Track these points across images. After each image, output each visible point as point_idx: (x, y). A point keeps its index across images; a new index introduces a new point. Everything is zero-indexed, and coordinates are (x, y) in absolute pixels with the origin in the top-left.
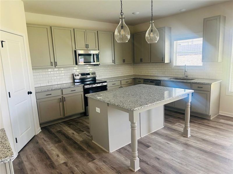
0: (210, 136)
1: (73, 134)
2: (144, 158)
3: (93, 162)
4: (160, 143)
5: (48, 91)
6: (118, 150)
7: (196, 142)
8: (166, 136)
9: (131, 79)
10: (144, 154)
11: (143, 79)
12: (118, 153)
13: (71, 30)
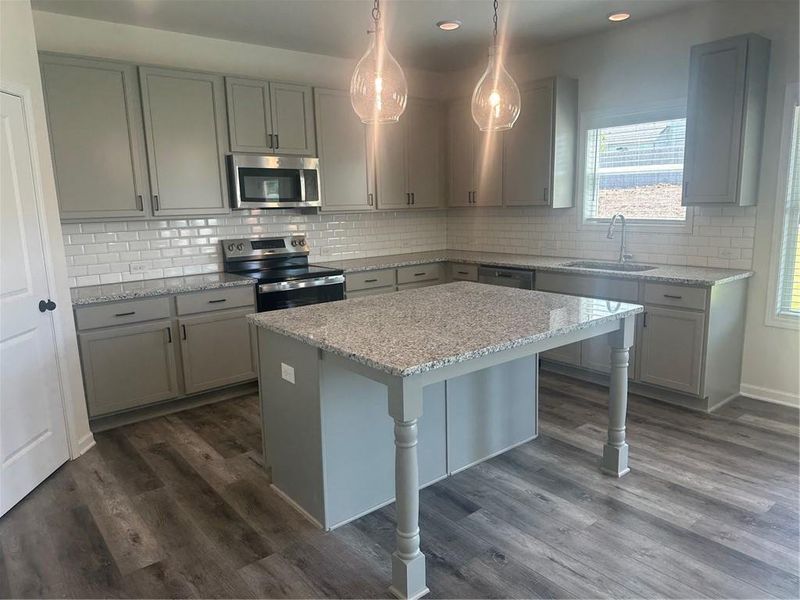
0: (699, 472)
1: (207, 457)
2: (450, 554)
3: (260, 565)
4: (516, 495)
5: (123, 300)
6: (359, 521)
7: (648, 495)
8: (541, 472)
9: (433, 266)
10: (450, 538)
11: (475, 264)
12: (359, 531)
13: (212, 84)
